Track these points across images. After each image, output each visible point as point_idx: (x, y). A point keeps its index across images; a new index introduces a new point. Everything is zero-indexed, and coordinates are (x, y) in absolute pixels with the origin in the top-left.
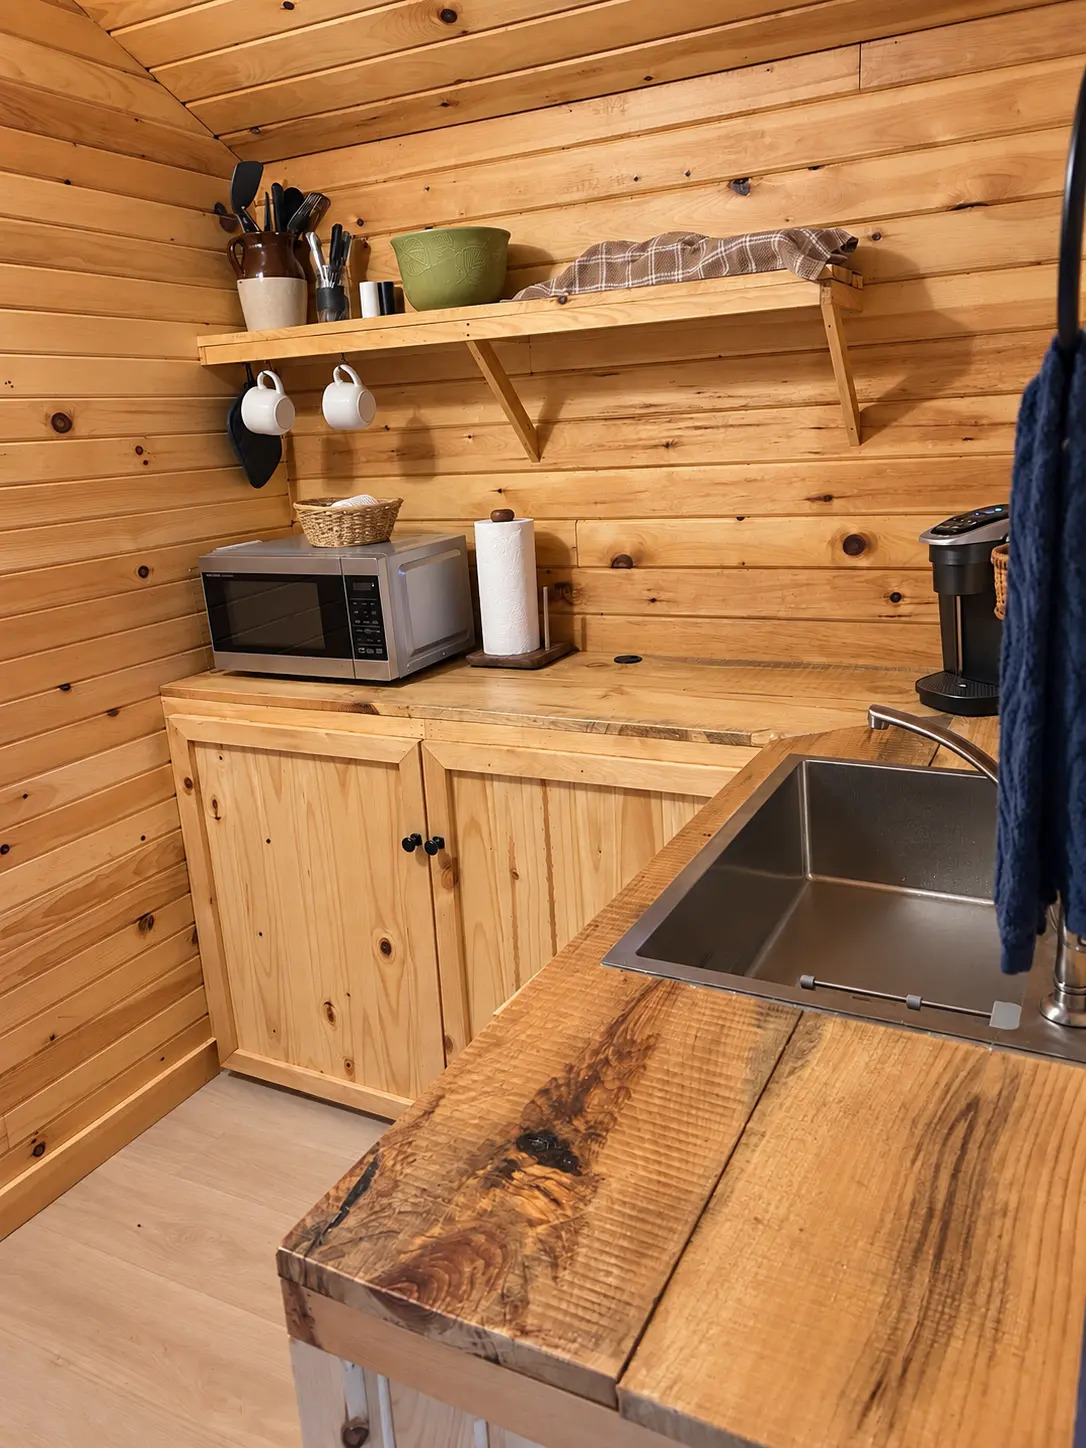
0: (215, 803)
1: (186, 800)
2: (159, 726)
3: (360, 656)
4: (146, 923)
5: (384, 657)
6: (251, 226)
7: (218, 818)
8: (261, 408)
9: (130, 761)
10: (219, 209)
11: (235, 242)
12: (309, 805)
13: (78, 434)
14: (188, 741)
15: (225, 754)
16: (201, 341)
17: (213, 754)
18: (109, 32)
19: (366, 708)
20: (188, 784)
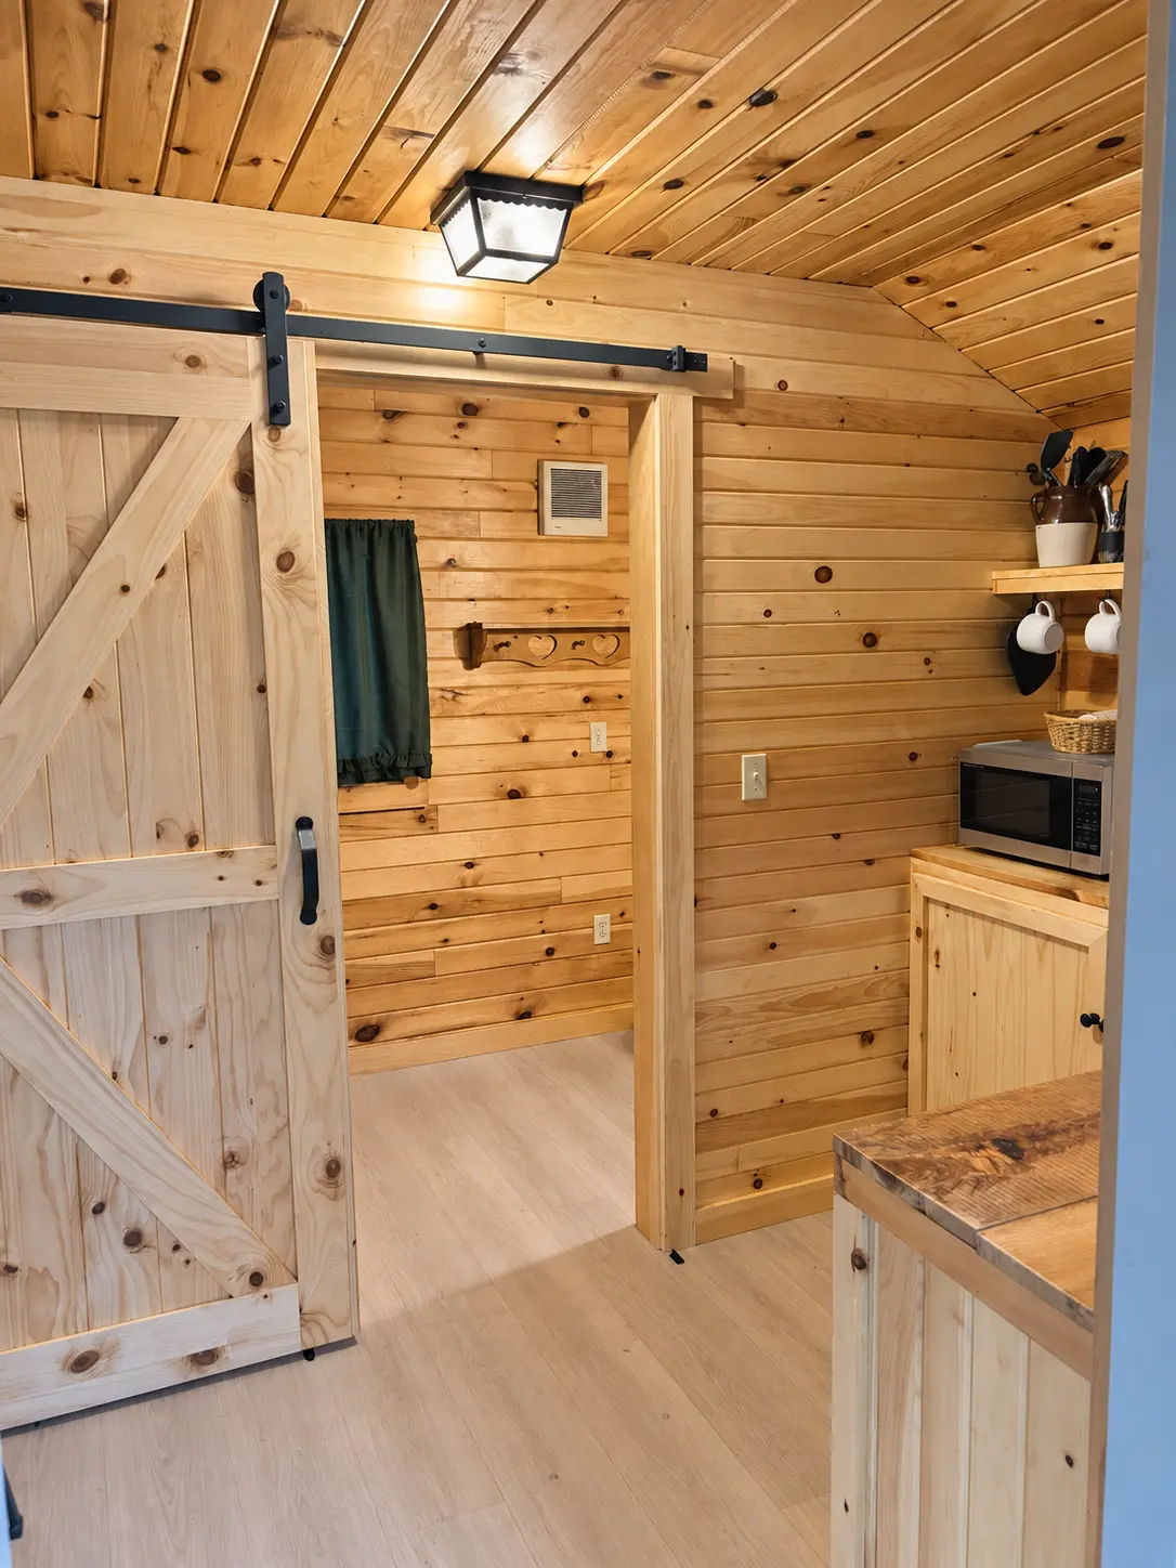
0: (937, 953)
1: (915, 945)
2: (903, 881)
3: (1075, 849)
4: (867, 1038)
5: (1097, 853)
6: (1053, 483)
7: (938, 966)
8: (1033, 632)
9: (875, 903)
10: (1031, 469)
11: (1038, 496)
12: (1011, 971)
13: (879, 648)
14: (925, 897)
15: (951, 913)
16: (995, 575)
17: (942, 911)
18: (960, 350)
19: (1070, 894)
20: (919, 932)
